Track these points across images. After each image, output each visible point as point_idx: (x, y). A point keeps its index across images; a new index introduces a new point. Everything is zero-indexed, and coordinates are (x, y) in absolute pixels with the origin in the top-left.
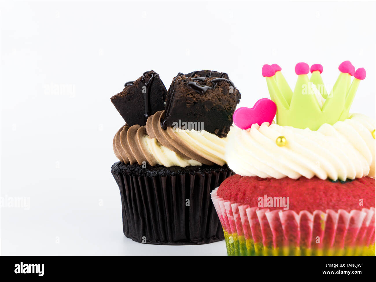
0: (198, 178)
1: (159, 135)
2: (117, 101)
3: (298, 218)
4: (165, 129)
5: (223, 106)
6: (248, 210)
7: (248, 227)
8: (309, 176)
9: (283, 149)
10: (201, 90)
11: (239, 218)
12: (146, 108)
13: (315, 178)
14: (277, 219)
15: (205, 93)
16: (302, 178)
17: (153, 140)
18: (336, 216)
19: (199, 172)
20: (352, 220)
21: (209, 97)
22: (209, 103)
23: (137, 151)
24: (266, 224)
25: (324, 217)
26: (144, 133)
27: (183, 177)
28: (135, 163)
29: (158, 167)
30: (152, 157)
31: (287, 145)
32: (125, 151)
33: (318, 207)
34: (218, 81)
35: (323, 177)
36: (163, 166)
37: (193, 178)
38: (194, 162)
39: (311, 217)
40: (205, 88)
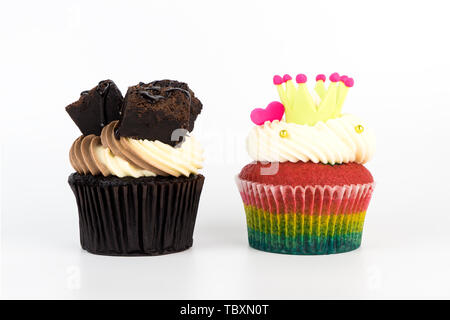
0: (150, 189)
1: (113, 145)
2: (72, 110)
3: (294, 191)
4: (118, 139)
5: (175, 116)
6: (259, 186)
7: (259, 199)
8: (305, 161)
9: (285, 140)
10: (152, 100)
11: (252, 193)
12: (102, 117)
13: (310, 161)
14: (279, 192)
15: (156, 102)
16: (300, 162)
17: (107, 151)
18: (322, 190)
19: (152, 183)
20: (336, 193)
21: (161, 107)
22: (161, 112)
23: (91, 161)
24: (272, 197)
25: (314, 190)
26: (99, 143)
27: (135, 188)
28: (89, 173)
29: (112, 177)
30: (105, 167)
31: (288, 136)
32: (79, 161)
33: (310, 183)
34: (172, 91)
35: (316, 161)
36: (116, 177)
37: (145, 188)
38: (148, 173)
39: (304, 190)
40: (157, 97)
